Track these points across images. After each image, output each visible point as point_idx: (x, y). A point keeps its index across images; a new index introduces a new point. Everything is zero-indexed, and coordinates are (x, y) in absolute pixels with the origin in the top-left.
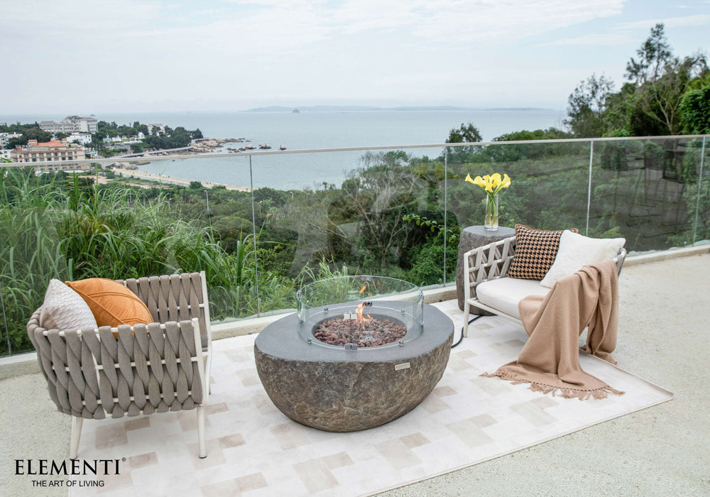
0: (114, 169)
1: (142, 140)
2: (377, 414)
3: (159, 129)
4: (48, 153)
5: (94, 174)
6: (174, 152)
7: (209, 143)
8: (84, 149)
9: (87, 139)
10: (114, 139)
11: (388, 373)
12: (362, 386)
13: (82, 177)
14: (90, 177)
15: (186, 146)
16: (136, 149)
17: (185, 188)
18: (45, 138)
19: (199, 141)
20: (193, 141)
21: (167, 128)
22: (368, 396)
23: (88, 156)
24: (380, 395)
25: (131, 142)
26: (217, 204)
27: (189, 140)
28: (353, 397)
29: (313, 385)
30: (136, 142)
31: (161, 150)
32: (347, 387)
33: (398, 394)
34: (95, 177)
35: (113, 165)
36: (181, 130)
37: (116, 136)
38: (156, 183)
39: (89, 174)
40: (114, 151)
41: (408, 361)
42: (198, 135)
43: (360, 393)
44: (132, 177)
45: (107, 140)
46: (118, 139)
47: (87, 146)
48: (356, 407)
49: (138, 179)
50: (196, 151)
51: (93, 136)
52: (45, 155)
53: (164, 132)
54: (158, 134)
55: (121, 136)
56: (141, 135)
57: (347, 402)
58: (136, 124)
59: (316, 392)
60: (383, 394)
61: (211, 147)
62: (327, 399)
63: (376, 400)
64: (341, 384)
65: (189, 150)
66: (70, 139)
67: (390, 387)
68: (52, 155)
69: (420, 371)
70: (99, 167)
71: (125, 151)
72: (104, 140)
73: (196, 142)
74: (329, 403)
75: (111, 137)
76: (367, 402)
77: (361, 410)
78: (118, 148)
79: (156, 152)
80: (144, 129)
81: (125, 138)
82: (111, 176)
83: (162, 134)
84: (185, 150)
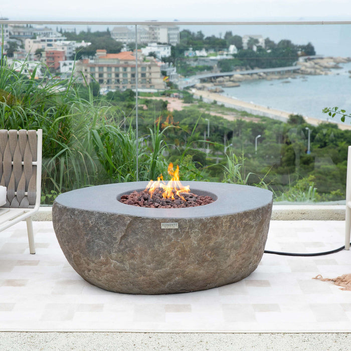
0: (194, 91)
1: (234, 55)
2: (144, 274)
3: (257, 41)
4: (117, 67)
5: (169, 95)
6: (273, 73)
7: (324, 63)
8: (160, 63)
9: (166, 52)
10: (198, 53)
11: (155, 230)
12: (129, 240)
13: (154, 98)
14: (164, 99)
15: (291, 65)
16: (225, 66)
17: (281, 123)
18: (115, 49)
19: (310, 59)
20: (301, 60)
21: (268, 42)
22: (133, 251)
23: (164, 74)
24: (145, 252)
25: (219, 57)
26: (321, 147)
27: (295, 58)
28: (119, 251)
29: (87, 235)
30: (225, 57)
31: (257, 70)
32: (115, 239)
33: (165, 255)
34: (170, 100)
35: (193, 87)
36: (286, 44)
37: (200, 49)
38: (245, 114)
39: (163, 94)
40: (197, 68)
41: (176, 221)
42: (309, 51)
43: (127, 247)
44: (215, 102)
45: (189, 53)
46: (203, 53)
47: (164, 60)
48: (122, 262)
49: (222, 106)
50: (303, 73)
51: (173, 48)
52: (113, 69)
53: (263, 46)
54: (255, 49)
55: (207, 50)
56: (233, 49)
57: (114, 255)
58: (229, 34)
59: (88, 242)
60: (149, 252)
61: (325, 67)
62: (96, 249)
63: (141, 257)
64: (110, 235)
65: (295, 71)
66: (146, 51)
67: (156, 246)
68: (121, 69)
69: (192, 236)
70: (176, 87)
71: (210, 69)
72: (186, 53)
73: (306, 61)
74: (97, 254)
75: (194, 50)
76: (133, 257)
77: (127, 267)
78: (201, 64)
79: (250, 71)
80: (237, 41)
81: (212, 52)
82: (188, 99)
83: (260, 49)
84: (289, 71)
